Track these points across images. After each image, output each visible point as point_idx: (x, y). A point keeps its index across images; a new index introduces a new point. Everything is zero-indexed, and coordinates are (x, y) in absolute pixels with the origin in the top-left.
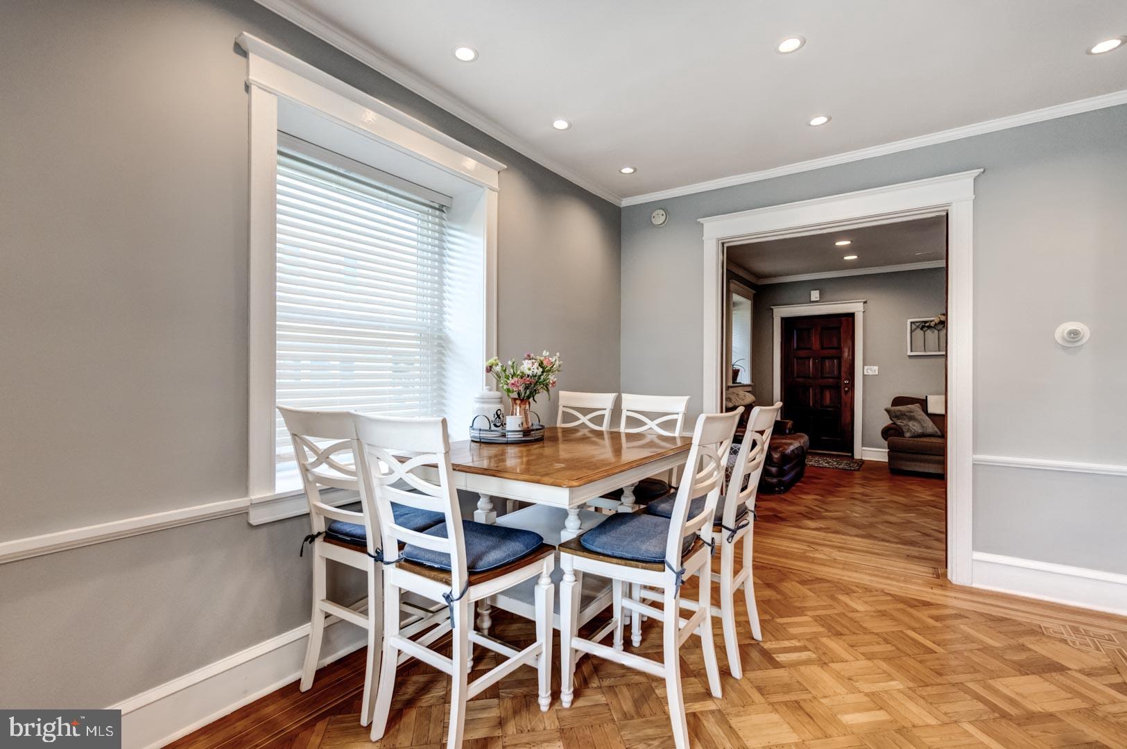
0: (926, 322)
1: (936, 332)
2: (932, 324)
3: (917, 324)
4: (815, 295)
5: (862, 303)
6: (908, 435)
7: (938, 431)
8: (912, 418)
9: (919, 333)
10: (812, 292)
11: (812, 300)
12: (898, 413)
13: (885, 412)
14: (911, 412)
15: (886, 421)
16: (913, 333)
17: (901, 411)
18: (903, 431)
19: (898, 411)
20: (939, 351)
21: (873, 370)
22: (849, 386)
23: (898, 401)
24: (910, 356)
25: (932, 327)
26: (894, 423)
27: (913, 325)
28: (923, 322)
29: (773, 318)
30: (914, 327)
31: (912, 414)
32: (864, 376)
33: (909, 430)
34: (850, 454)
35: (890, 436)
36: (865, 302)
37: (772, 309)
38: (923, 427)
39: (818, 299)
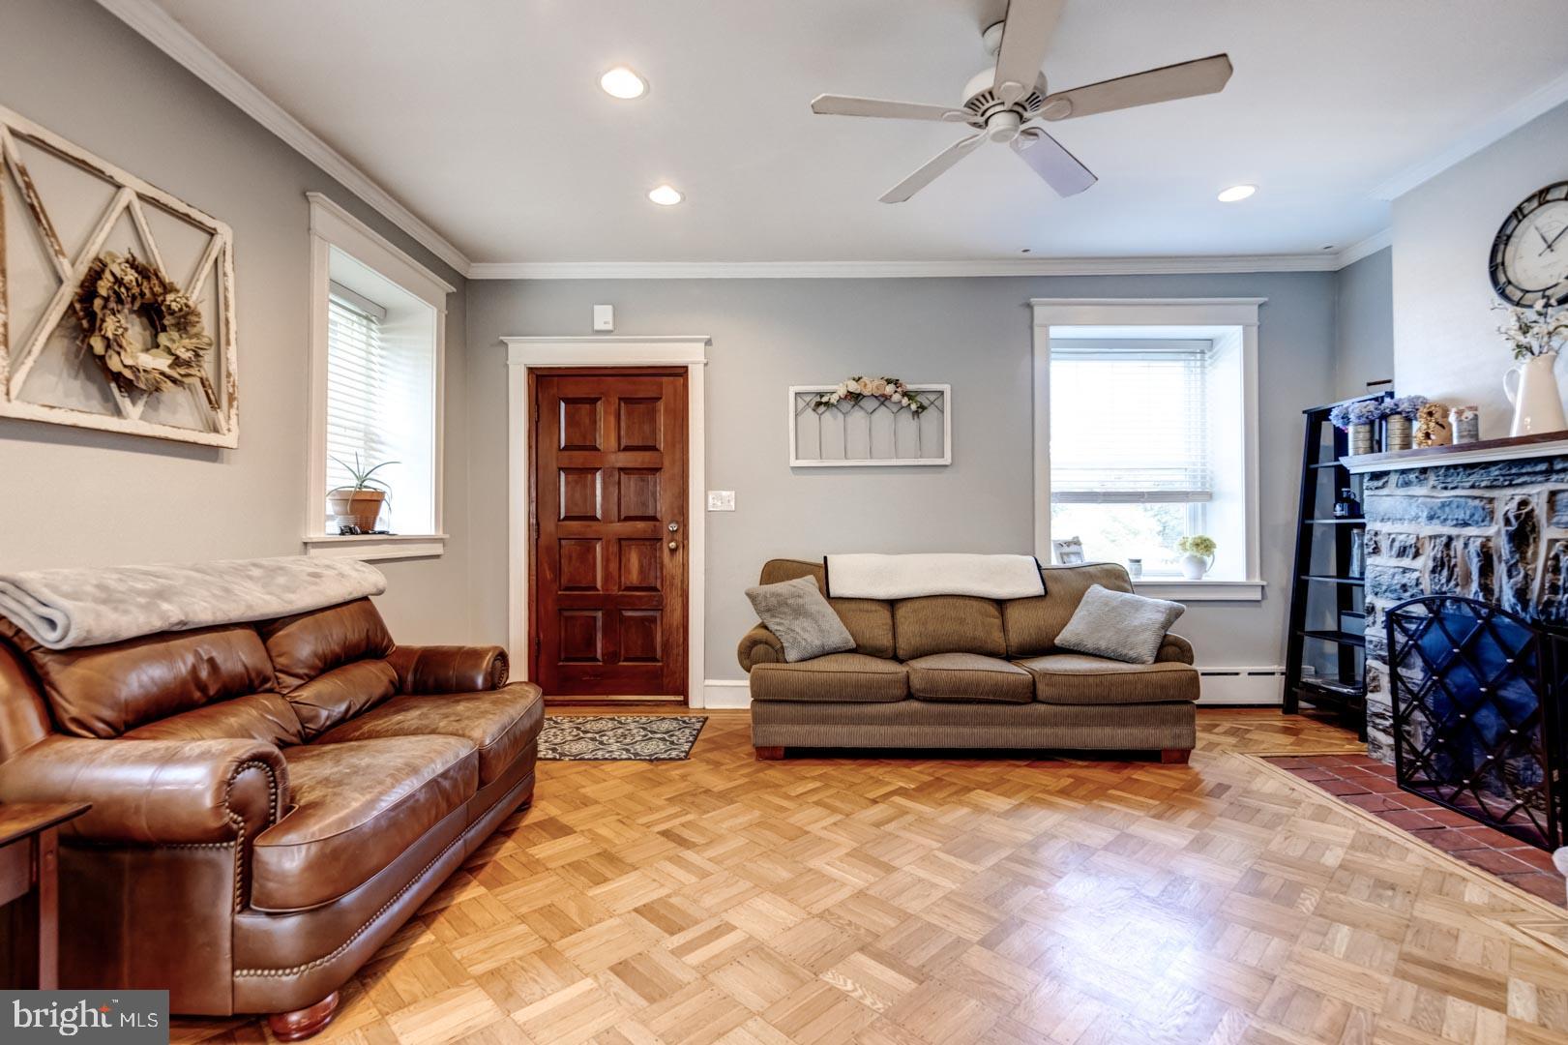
0: (822, 395)
1: (840, 416)
2: (834, 399)
3: (808, 399)
4: (603, 317)
5: (702, 345)
6: (792, 655)
7: (850, 638)
8: (799, 612)
9: (810, 415)
10: (597, 308)
11: (596, 327)
12: (773, 601)
13: (748, 601)
14: (799, 596)
15: (746, 622)
16: (799, 418)
17: (779, 595)
18: (782, 647)
19: (773, 594)
20: (846, 458)
21: (724, 500)
22: (679, 537)
23: (776, 571)
24: (793, 468)
25: (833, 405)
26: (764, 626)
27: (799, 399)
28: (818, 393)
29: (507, 366)
30: (801, 404)
31: (801, 601)
32: (708, 512)
33: (795, 642)
34: (681, 698)
35: (756, 663)
36: (708, 343)
37: (504, 344)
38: (821, 631)
39: (610, 327)
